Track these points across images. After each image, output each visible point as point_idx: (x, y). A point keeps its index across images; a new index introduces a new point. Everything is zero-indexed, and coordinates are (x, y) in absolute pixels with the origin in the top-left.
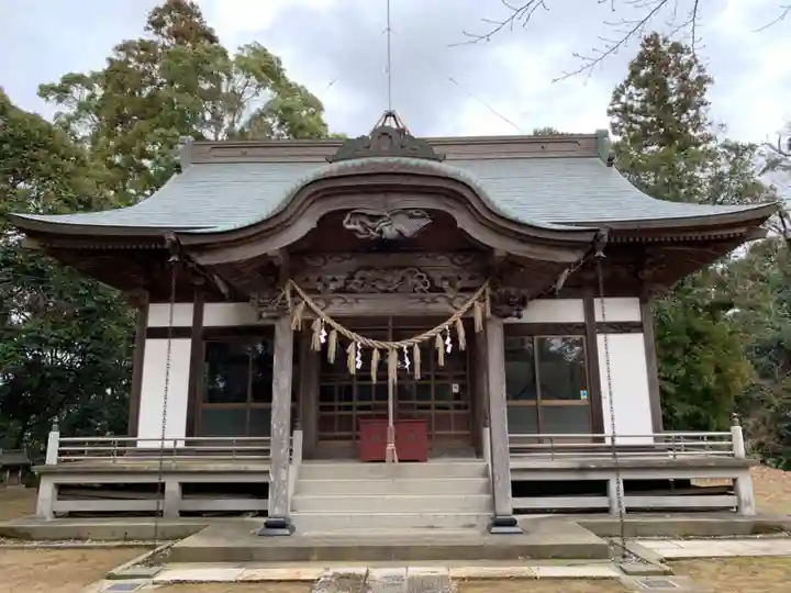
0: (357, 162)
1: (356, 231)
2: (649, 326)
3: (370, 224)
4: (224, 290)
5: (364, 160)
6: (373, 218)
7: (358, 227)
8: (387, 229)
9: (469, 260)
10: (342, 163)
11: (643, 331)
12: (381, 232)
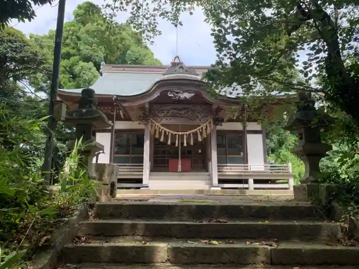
0: (173, 75)
1: (172, 97)
2: (264, 132)
3: (176, 94)
4: (123, 117)
5: (175, 75)
6: (177, 93)
7: (172, 95)
8: (182, 96)
9: (206, 107)
10: (168, 76)
11: (262, 133)
12: (180, 97)
